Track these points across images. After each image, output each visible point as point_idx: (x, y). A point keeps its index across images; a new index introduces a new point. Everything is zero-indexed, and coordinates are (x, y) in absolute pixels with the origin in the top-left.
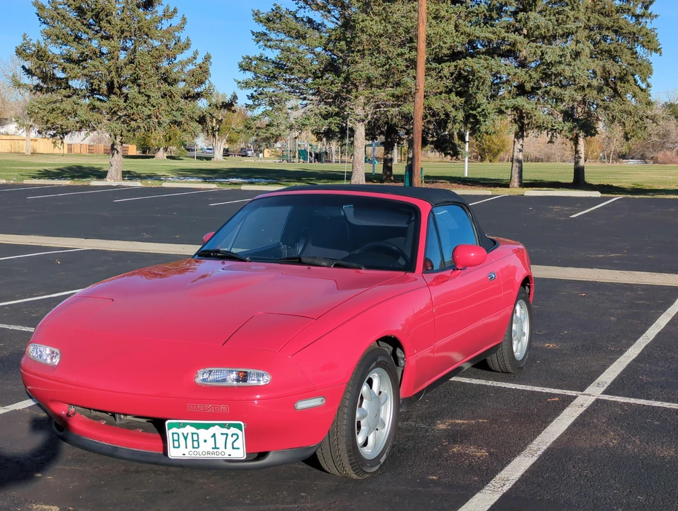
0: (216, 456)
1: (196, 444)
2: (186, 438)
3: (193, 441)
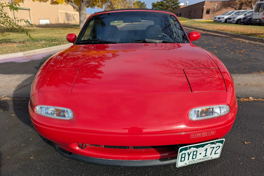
0: (204, 160)
2: (189, 155)
3: (193, 155)
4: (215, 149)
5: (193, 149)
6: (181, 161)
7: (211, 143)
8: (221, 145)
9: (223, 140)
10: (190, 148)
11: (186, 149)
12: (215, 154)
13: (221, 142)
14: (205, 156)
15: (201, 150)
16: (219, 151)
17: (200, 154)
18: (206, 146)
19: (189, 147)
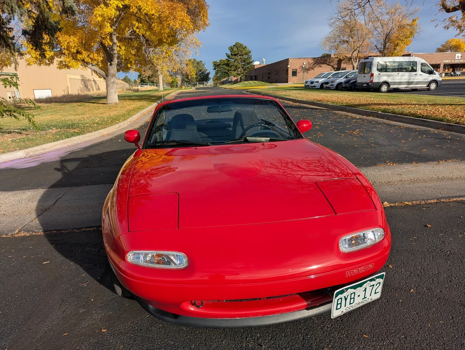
1: (352, 300)
2: (346, 299)
3: (351, 299)
4: (375, 287)
5: (351, 291)
6: (337, 309)
7: (371, 280)
8: (381, 281)
9: (383, 274)
10: (347, 289)
11: (342, 292)
12: (375, 293)
13: (381, 277)
14: (365, 298)
15: (359, 291)
16: (380, 290)
17: (359, 296)
18: (365, 285)
19: (345, 289)
